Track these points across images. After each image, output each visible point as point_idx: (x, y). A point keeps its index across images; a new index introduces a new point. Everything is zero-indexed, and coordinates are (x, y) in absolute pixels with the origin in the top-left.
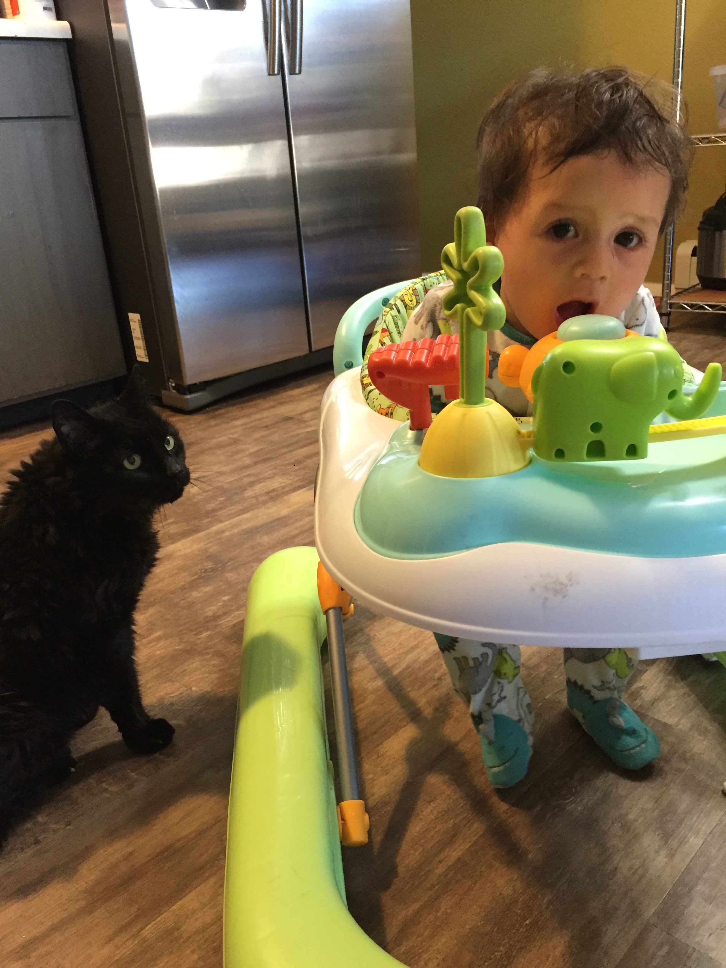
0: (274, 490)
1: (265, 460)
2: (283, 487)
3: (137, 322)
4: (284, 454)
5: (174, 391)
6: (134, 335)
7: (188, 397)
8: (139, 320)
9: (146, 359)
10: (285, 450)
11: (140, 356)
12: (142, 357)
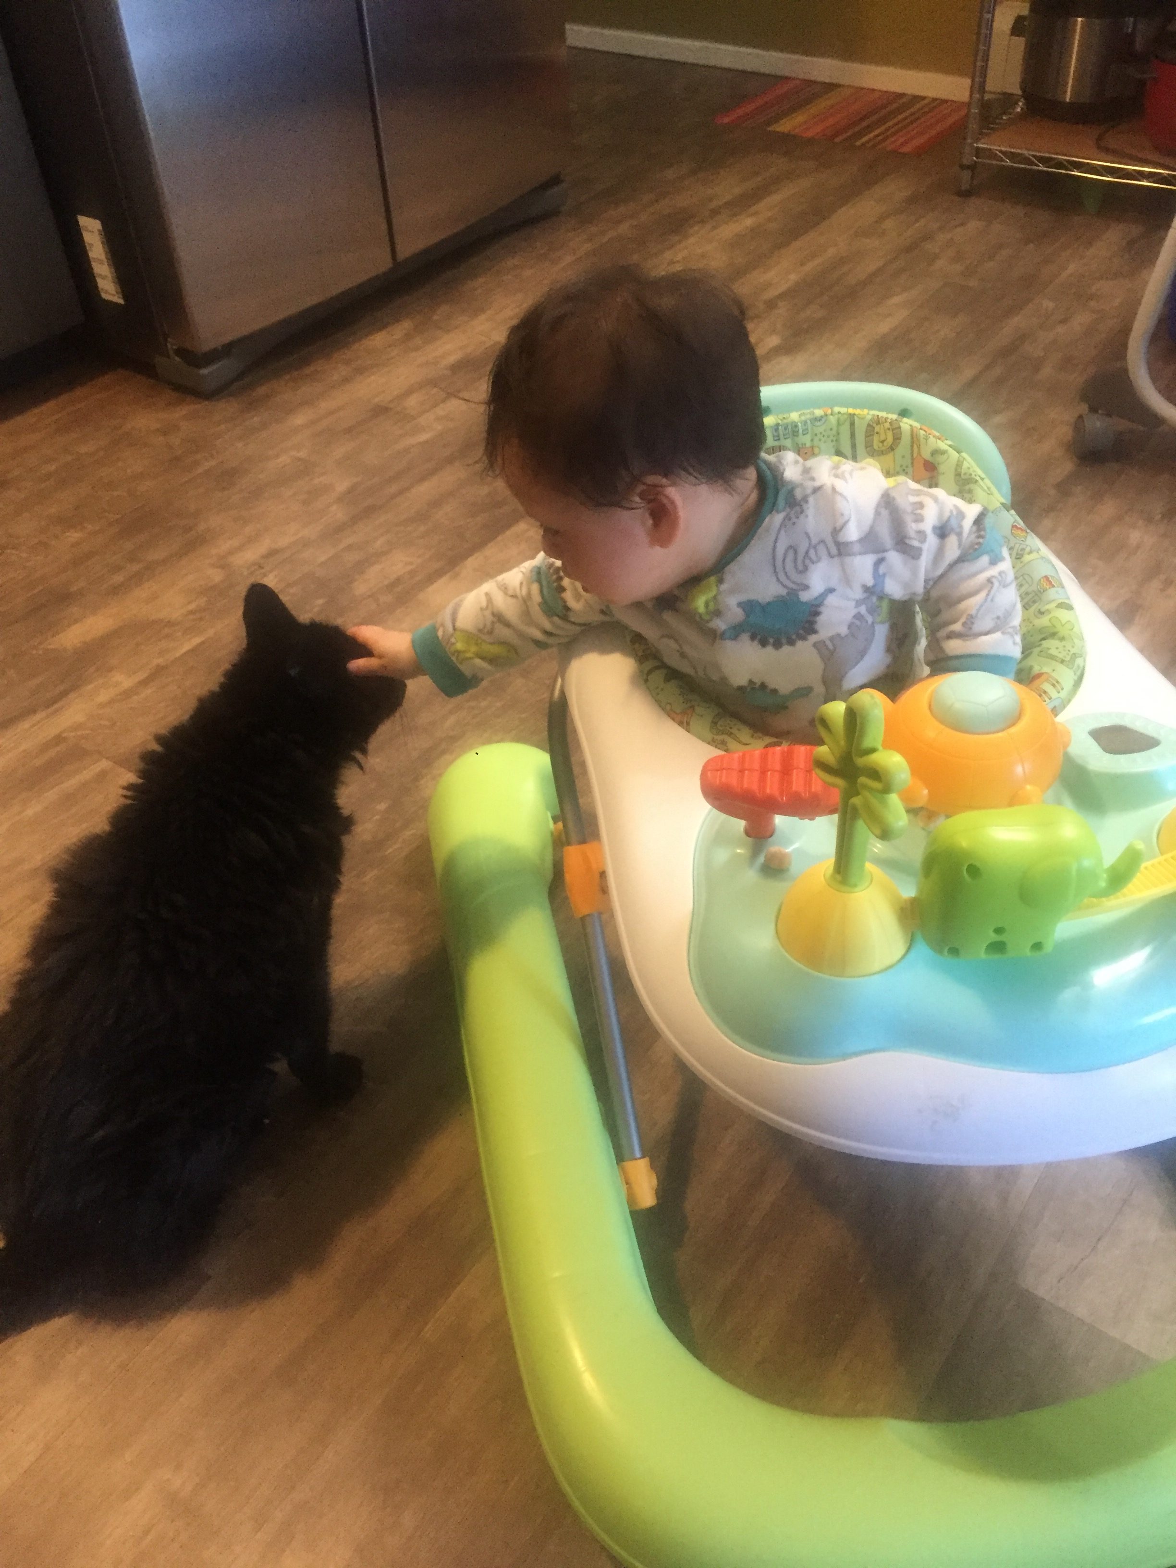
0: (398, 581)
1: (369, 512)
2: (412, 573)
3: (97, 233)
4: (393, 497)
5: (177, 359)
6: (92, 255)
7: (204, 371)
8: (99, 230)
9: (119, 297)
10: (393, 488)
11: (106, 292)
12: (110, 294)
